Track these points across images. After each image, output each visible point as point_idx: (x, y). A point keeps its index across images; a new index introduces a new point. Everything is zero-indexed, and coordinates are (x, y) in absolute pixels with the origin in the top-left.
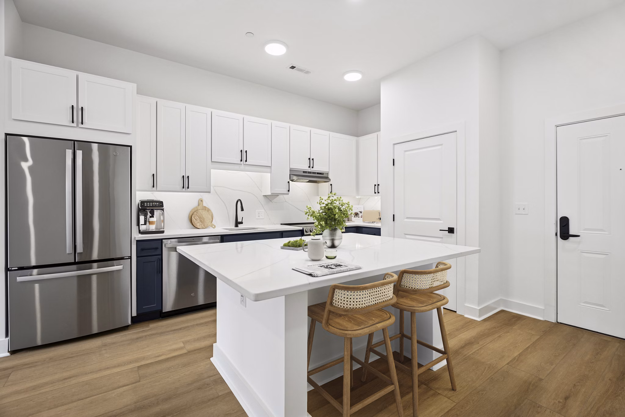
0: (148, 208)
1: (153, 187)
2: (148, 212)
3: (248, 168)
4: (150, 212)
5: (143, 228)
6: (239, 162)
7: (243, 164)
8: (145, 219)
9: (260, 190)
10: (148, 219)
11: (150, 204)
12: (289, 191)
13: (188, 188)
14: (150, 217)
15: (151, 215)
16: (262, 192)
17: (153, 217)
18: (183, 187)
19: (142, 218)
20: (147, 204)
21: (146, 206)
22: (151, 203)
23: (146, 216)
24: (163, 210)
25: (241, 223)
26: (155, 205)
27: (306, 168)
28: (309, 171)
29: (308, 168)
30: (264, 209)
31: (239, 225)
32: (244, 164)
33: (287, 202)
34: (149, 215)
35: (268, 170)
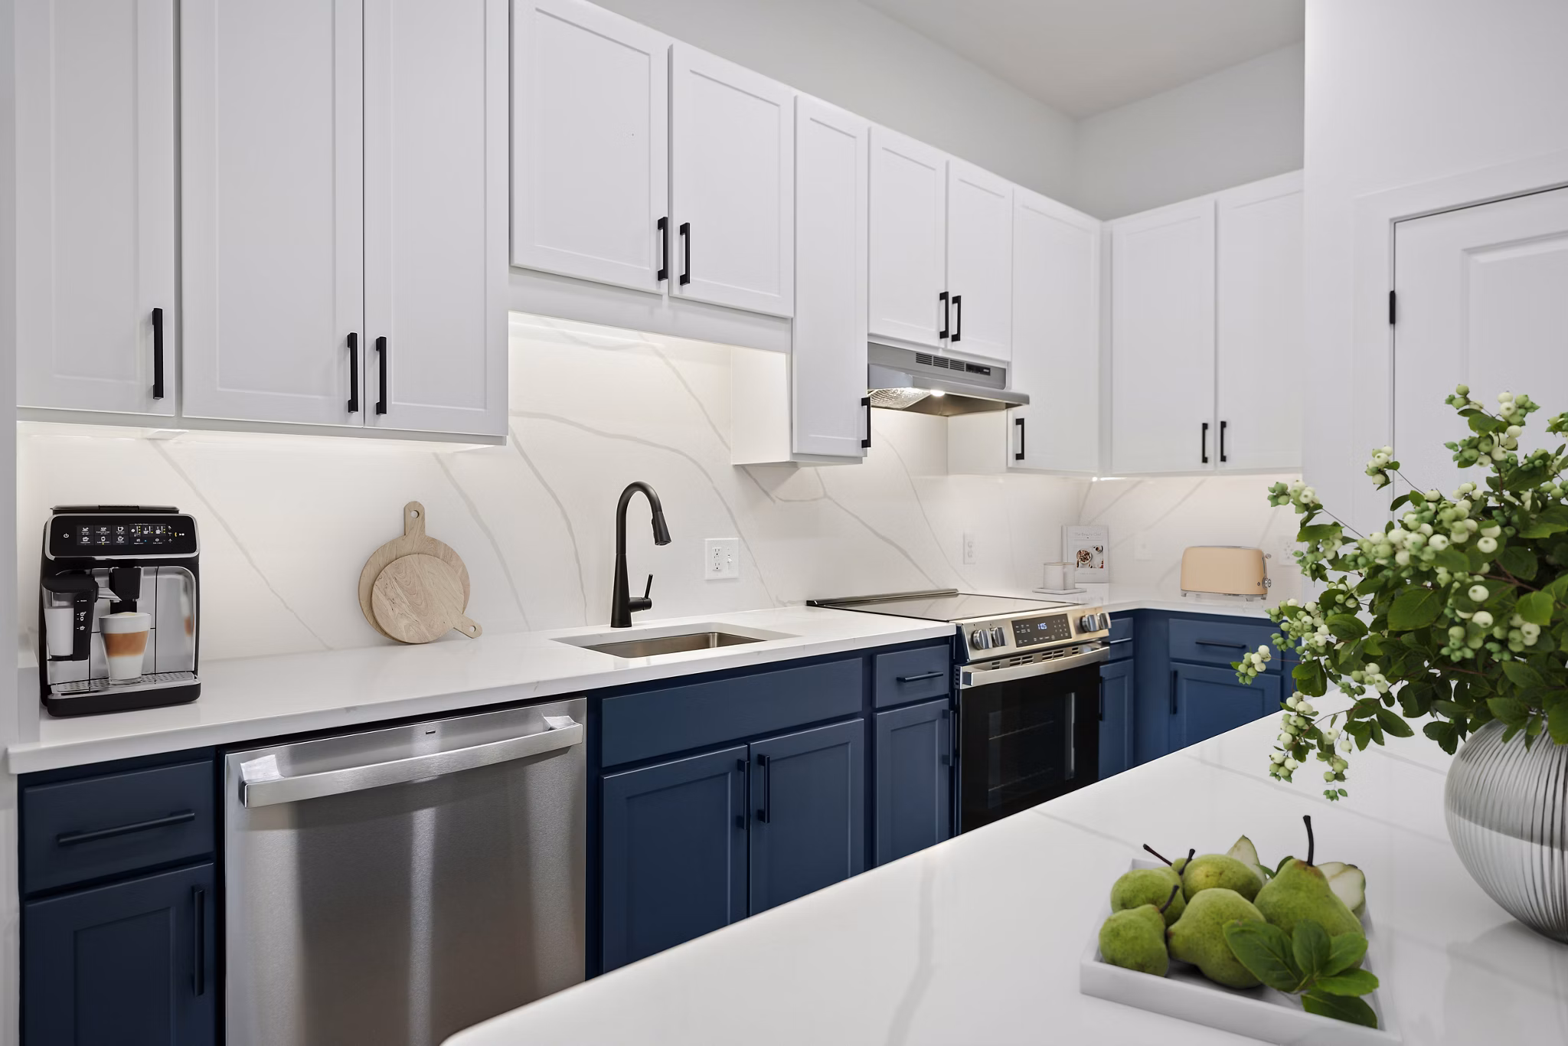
0: (98, 558)
1: (158, 391)
2: (102, 581)
3: (690, 317)
4: (111, 576)
5: (66, 677)
6: (650, 283)
7: (665, 297)
8: (77, 623)
9: (720, 436)
10: (102, 621)
11: (112, 536)
12: (866, 444)
13: (381, 408)
14: (115, 609)
15: (117, 599)
16: (730, 449)
17: (133, 608)
18: (353, 406)
19: (62, 621)
20: (94, 536)
21: (86, 546)
22: (121, 529)
23: (83, 604)
24: (193, 565)
25: (645, 604)
26: (142, 537)
27: (927, 339)
28: (940, 354)
29: (934, 340)
30: (739, 532)
31: (635, 616)
32: (672, 298)
33: (830, 498)
34: (106, 595)
35: (780, 334)
